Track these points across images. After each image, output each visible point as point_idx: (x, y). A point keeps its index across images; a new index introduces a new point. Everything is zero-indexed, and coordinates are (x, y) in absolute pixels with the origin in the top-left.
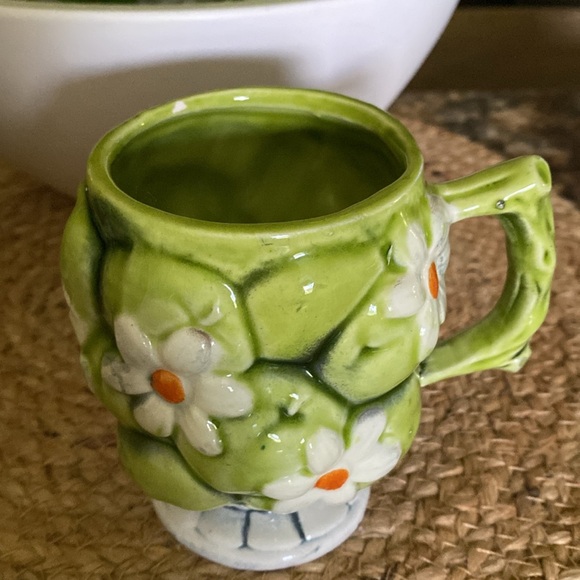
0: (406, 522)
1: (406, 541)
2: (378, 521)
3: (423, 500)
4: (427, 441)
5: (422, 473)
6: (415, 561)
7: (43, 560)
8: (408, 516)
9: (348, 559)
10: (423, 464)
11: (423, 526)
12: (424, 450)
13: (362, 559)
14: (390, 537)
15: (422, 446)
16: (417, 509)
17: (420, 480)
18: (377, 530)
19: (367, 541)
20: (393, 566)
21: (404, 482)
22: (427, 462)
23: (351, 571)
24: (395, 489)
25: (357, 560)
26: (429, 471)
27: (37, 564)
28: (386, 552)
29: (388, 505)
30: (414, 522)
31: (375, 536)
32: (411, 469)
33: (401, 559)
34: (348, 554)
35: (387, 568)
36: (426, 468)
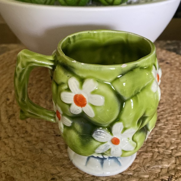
0: (173, 163)
1: (174, 169)
2: (164, 163)
3: (178, 157)
4: (176, 140)
5: (176, 149)
6: (178, 175)
7: (59, 173)
8: (174, 161)
9: (156, 174)
10: (176, 146)
11: (179, 165)
12: (176, 142)
13: (161, 174)
14: (169, 168)
15: (175, 141)
16: (176, 159)
17: (176, 151)
18: (164, 165)
19: (161, 169)
20: (171, 176)
21: (171, 152)
22: (177, 146)
23: (158, 178)
24: (168, 154)
25: (159, 174)
26: (178, 148)
27: (58, 174)
28: (168, 172)
29: (167, 158)
30: (175, 163)
31: (164, 167)
32: (173, 148)
33: (173, 174)
34: (156, 172)
35: (169, 177)
36: (177, 147)
